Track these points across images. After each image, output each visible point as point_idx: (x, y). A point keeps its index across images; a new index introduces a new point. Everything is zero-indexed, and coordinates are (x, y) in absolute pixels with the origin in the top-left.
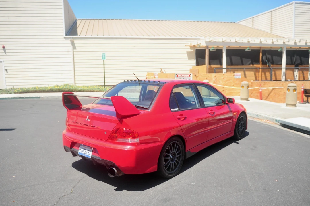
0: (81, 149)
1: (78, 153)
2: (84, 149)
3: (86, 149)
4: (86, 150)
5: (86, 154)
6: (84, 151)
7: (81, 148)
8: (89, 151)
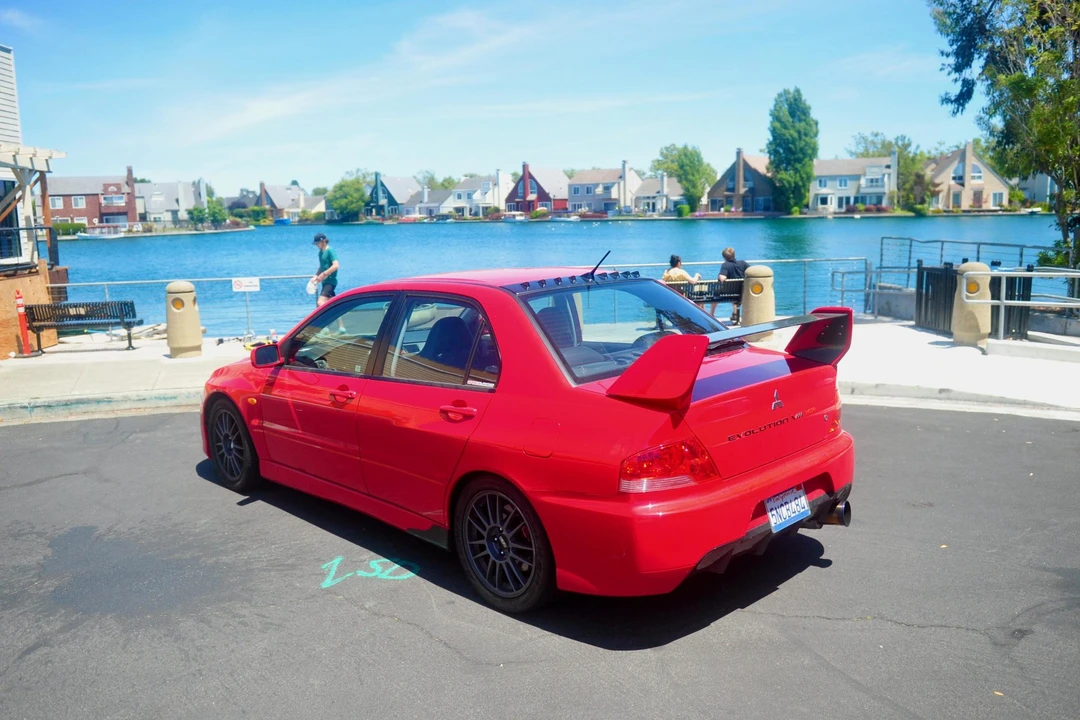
0: (774, 512)
1: (774, 531)
2: (782, 505)
3: (786, 499)
4: (786, 503)
5: (793, 515)
6: (784, 509)
7: (771, 510)
8: (796, 498)
